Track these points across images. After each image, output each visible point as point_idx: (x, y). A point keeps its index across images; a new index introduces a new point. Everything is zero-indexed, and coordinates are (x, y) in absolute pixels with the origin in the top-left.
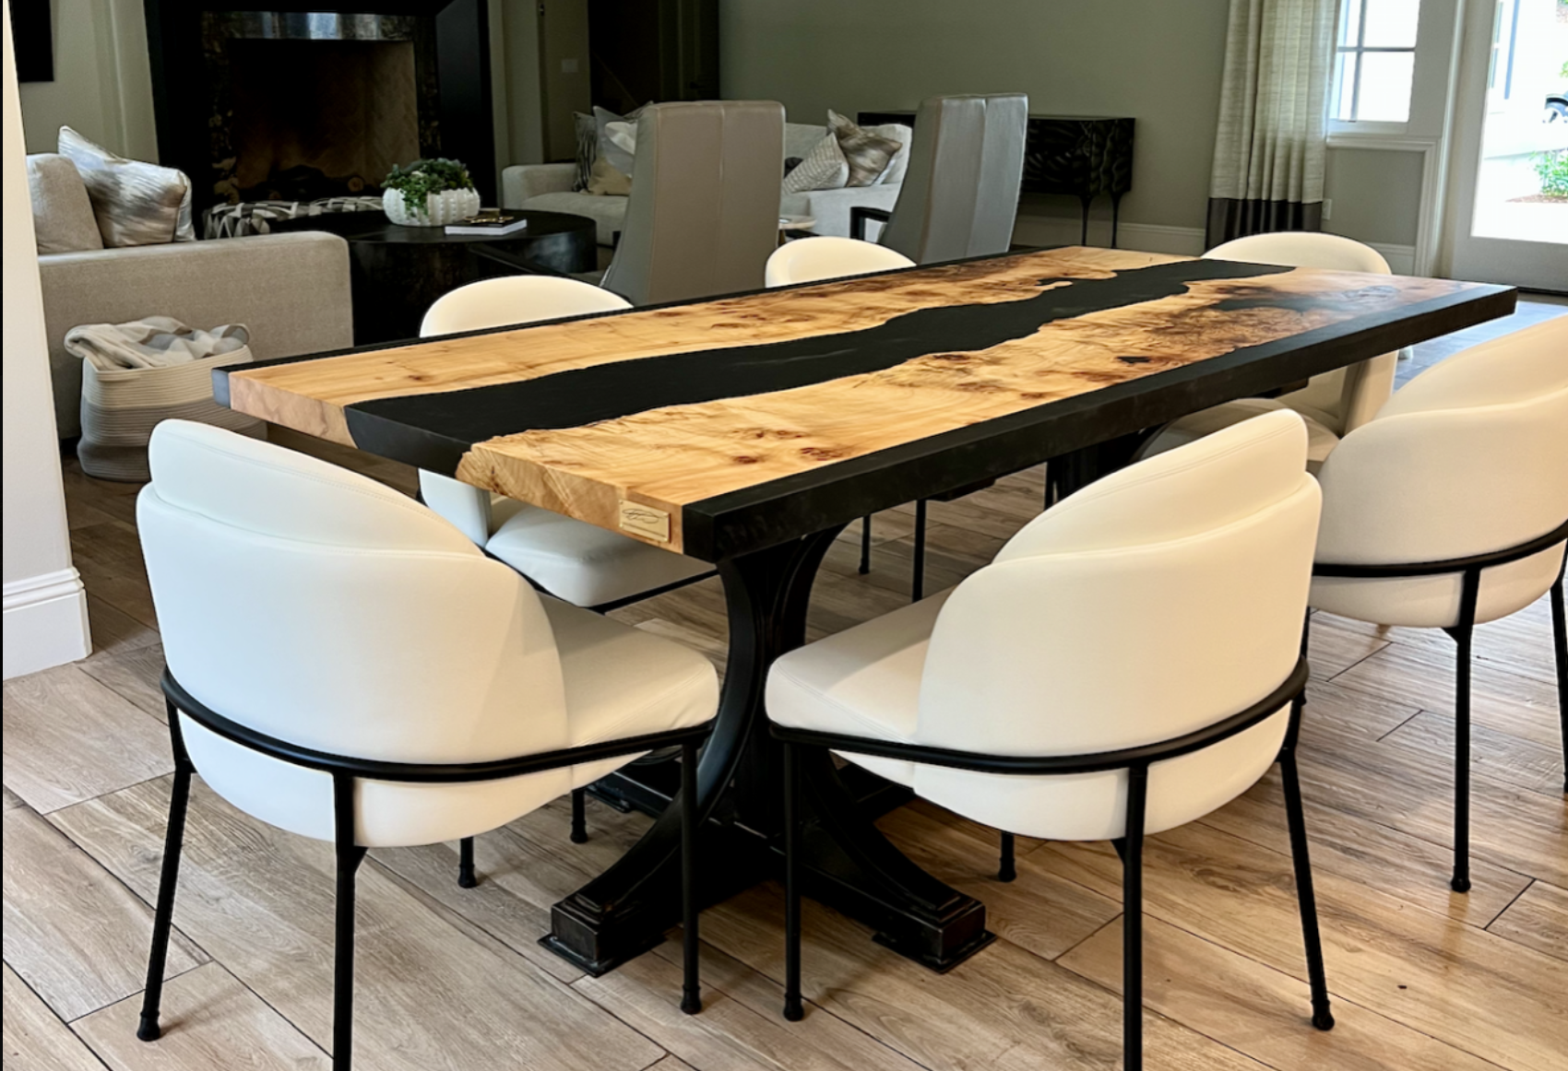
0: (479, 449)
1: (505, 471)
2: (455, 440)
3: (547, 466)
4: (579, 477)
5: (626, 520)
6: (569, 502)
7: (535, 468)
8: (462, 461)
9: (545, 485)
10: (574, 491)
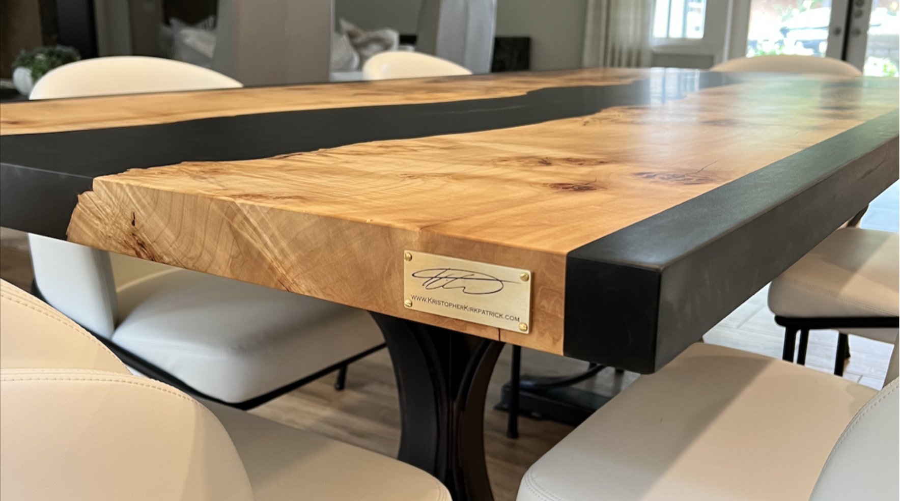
0: (107, 184)
1: (156, 217)
2: (63, 174)
3: (239, 201)
4: (309, 215)
5: (421, 291)
6: (287, 264)
7: (214, 206)
8: (78, 208)
9: (237, 236)
10: (296, 244)
